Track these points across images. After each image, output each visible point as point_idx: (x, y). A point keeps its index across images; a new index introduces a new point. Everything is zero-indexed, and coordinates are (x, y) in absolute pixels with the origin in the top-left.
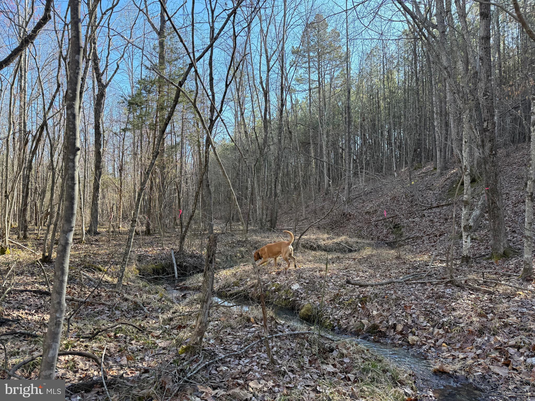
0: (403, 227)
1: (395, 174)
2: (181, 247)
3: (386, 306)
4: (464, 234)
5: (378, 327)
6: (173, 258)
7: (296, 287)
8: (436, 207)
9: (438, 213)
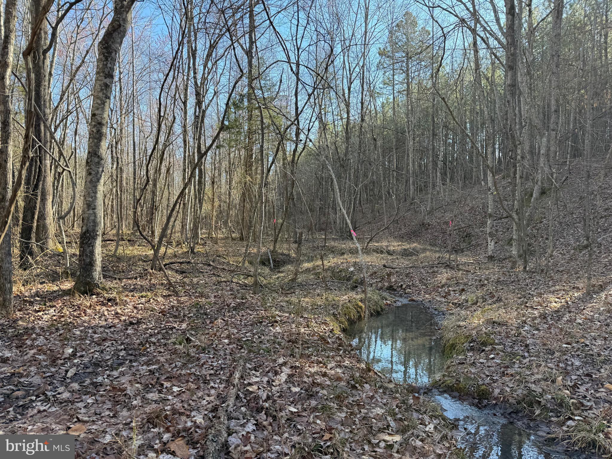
0: (473, 236)
1: (483, 183)
2: (274, 247)
3: (401, 277)
4: (489, 239)
5: (392, 286)
6: (269, 254)
7: (352, 269)
8: (506, 217)
9: (505, 224)
